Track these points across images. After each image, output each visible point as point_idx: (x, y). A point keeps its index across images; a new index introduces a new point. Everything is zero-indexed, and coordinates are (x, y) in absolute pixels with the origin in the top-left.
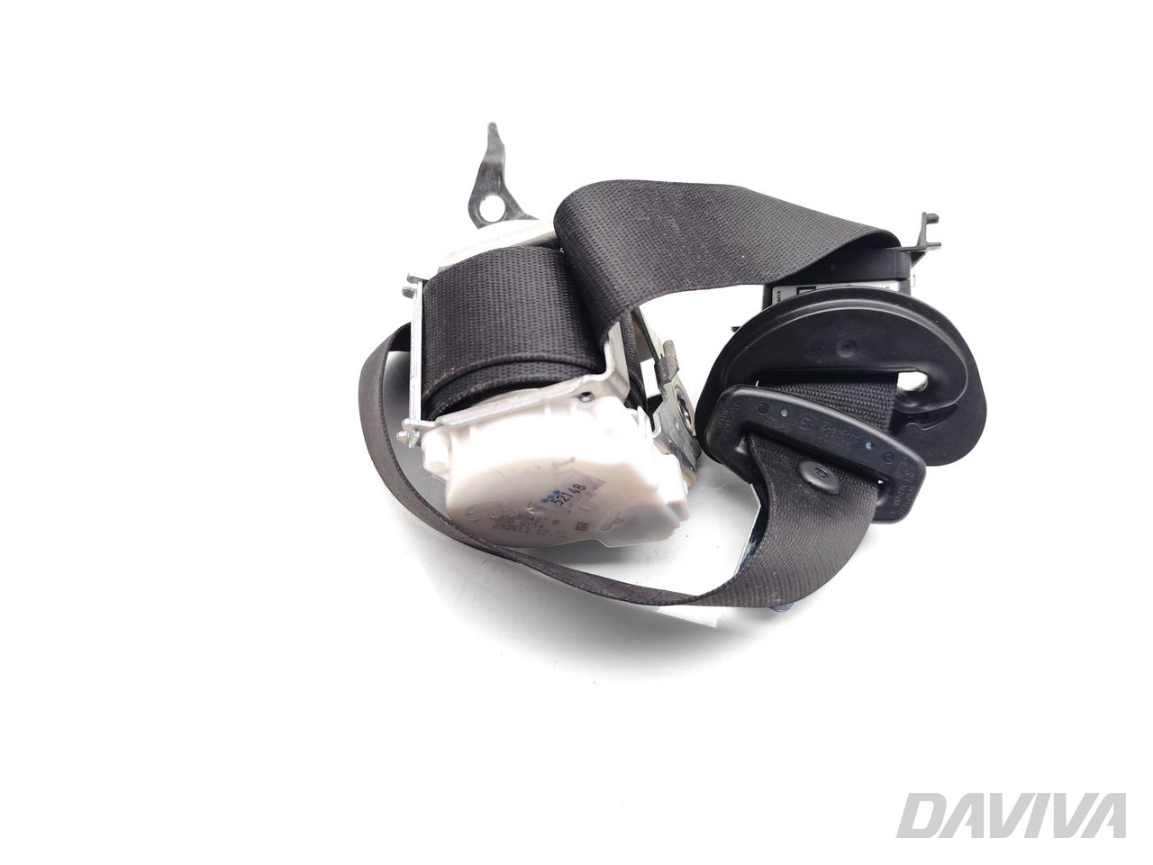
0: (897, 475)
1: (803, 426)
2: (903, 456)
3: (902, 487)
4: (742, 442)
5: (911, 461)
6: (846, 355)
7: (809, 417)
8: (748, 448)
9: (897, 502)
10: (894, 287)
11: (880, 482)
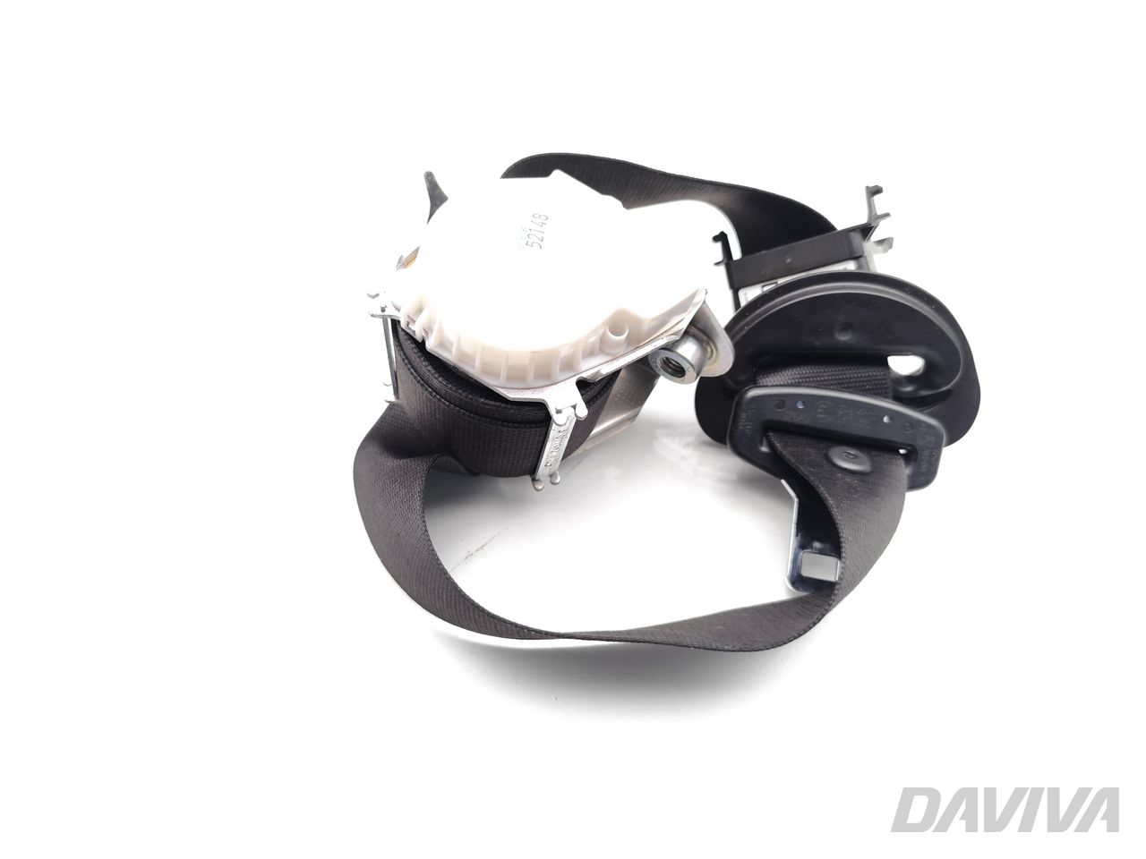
0: (920, 443)
1: (821, 413)
2: (921, 422)
3: (926, 453)
4: (765, 441)
5: (929, 426)
6: (844, 338)
7: (824, 404)
8: (771, 446)
9: (924, 467)
10: (850, 266)
11: (902, 451)
